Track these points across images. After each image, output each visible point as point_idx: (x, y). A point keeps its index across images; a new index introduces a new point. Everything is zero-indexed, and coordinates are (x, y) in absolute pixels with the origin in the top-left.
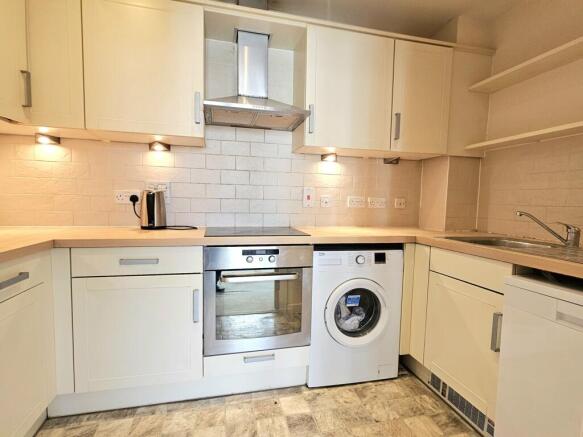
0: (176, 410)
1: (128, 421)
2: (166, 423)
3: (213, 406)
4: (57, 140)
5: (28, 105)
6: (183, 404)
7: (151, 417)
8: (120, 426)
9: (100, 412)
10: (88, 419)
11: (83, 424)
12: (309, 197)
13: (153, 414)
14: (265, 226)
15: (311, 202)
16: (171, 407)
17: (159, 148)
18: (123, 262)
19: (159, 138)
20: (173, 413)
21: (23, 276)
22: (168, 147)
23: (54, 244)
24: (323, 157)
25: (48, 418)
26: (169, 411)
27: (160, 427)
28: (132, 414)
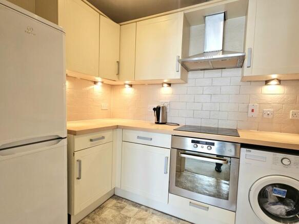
0: (155, 214)
1: (136, 209)
2: (149, 218)
3: (172, 221)
4: (131, 86)
5: (118, 74)
6: (160, 213)
7: (145, 212)
8: (132, 210)
9: (129, 200)
10: (125, 202)
11: (123, 202)
12: (253, 111)
13: (146, 211)
14: (220, 127)
15: (255, 114)
16: (154, 212)
17: (165, 85)
18: (138, 137)
19: (165, 81)
20: (154, 215)
21: (103, 138)
22: (170, 85)
23: (117, 127)
24: (267, 82)
25: (114, 195)
26: (153, 213)
27: (146, 219)
28: (139, 207)
